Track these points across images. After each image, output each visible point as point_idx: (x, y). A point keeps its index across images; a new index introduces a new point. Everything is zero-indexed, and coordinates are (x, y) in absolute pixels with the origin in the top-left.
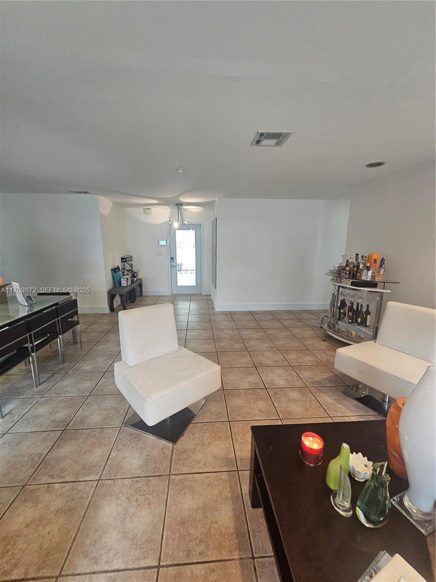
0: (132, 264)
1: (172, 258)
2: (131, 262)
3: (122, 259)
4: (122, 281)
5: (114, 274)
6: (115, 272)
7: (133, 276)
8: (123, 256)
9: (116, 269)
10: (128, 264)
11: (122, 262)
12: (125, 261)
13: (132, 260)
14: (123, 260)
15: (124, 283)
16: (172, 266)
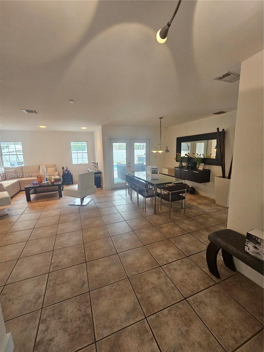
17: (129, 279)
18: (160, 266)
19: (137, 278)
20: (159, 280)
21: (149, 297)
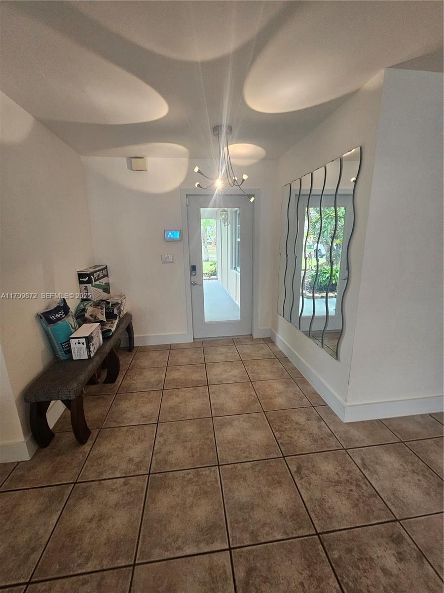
0: (108, 284)
1: (193, 268)
2: (104, 281)
3: (81, 276)
4: (72, 346)
5: (49, 328)
6: (50, 322)
7: (110, 316)
8: (83, 268)
9: (57, 309)
10: (96, 286)
11: (81, 283)
12: (89, 282)
13: (107, 275)
14: (84, 278)
15: (79, 351)
16: (193, 284)
17: (218, 462)
18: (149, 474)
19: (204, 461)
20: (171, 451)
21: (200, 432)
